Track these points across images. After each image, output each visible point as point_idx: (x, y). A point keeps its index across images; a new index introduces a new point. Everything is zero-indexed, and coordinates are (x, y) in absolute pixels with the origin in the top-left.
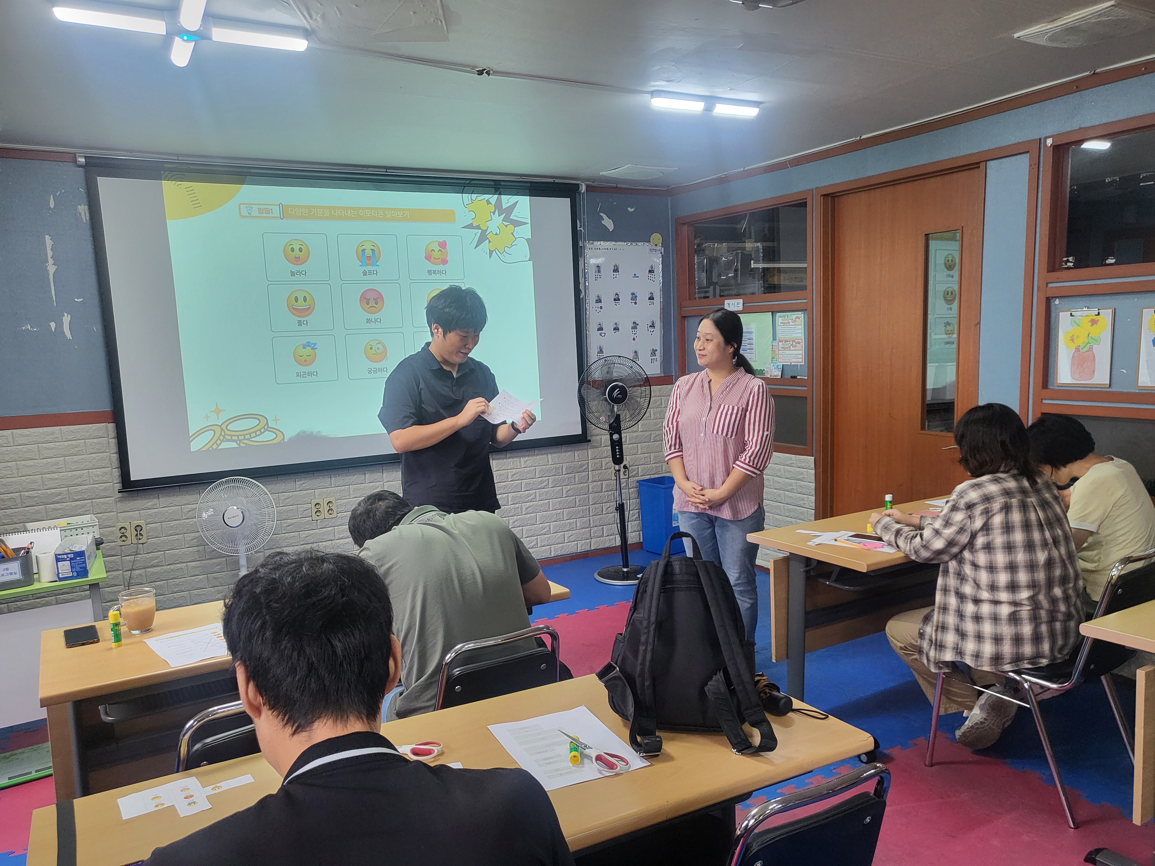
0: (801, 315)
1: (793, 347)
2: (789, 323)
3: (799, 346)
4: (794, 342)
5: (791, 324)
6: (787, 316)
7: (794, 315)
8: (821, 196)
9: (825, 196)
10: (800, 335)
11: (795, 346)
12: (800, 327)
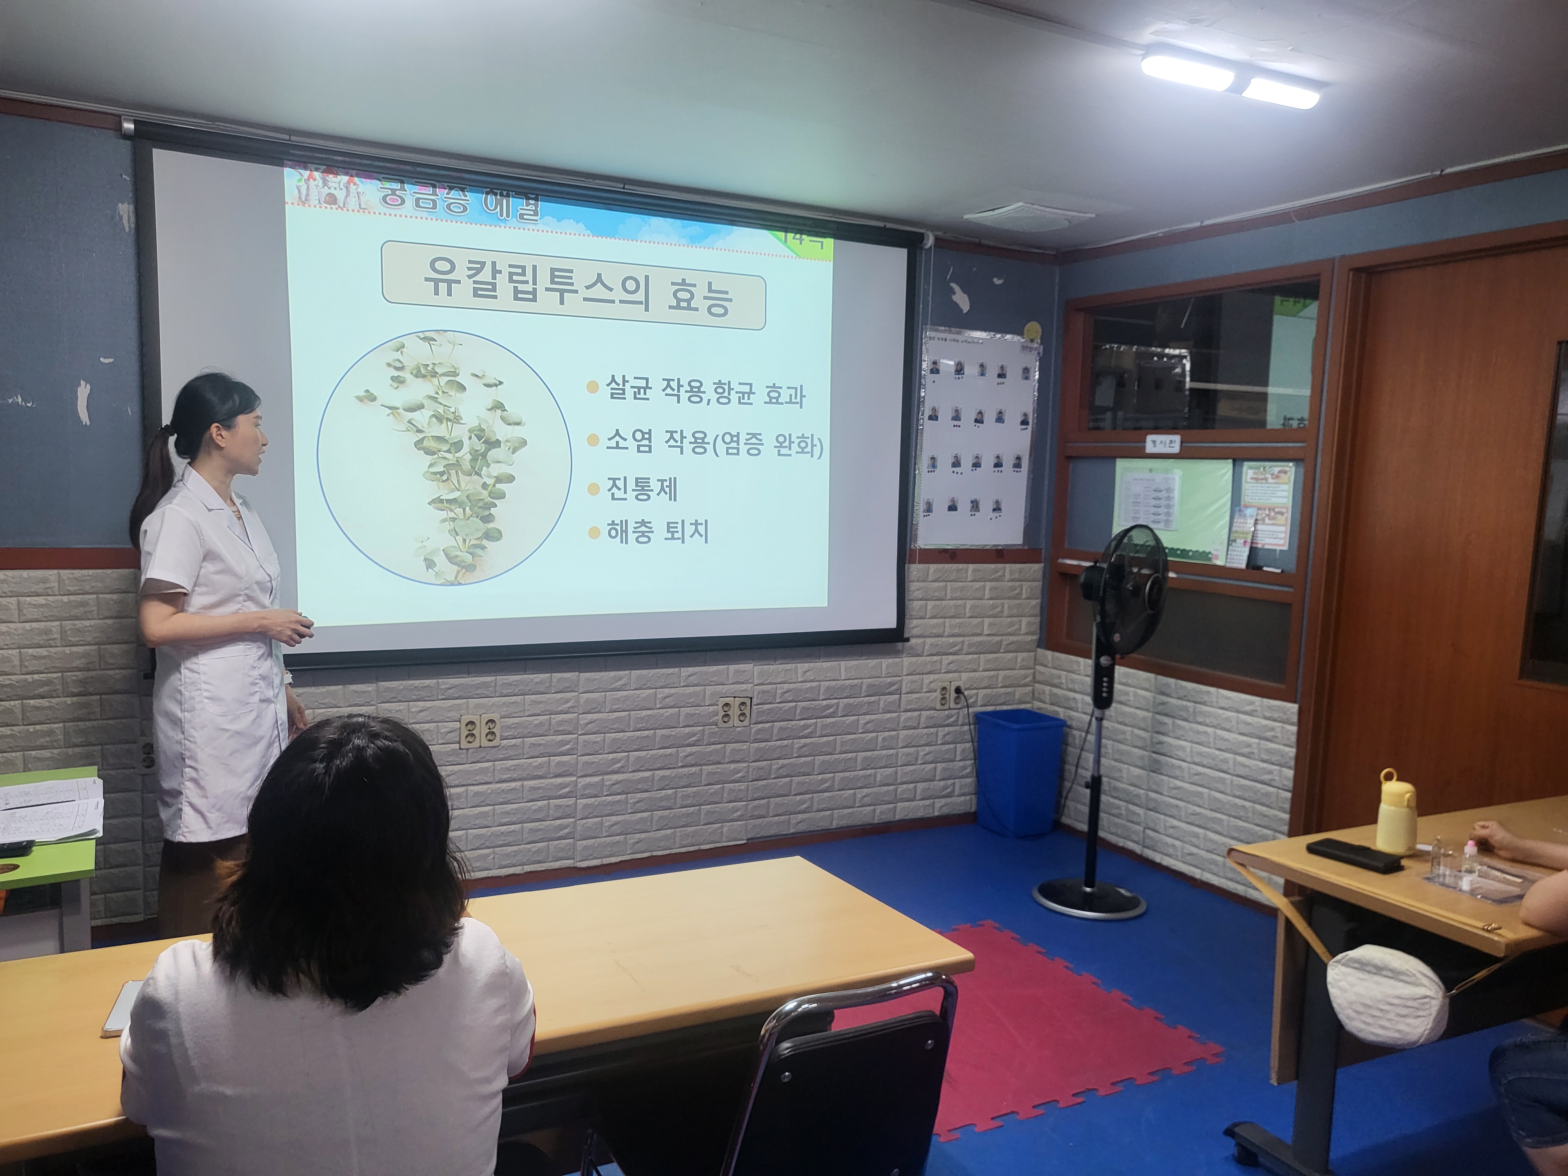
0: (1290, 467)
1: (1269, 519)
2: (1266, 479)
3: (1281, 519)
4: (1273, 511)
5: (1270, 480)
6: (1264, 468)
7: (1276, 467)
8: (1351, 270)
9: (1357, 270)
10: (1285, 501)
11: (1274, 518)
12: (1285, 487)
